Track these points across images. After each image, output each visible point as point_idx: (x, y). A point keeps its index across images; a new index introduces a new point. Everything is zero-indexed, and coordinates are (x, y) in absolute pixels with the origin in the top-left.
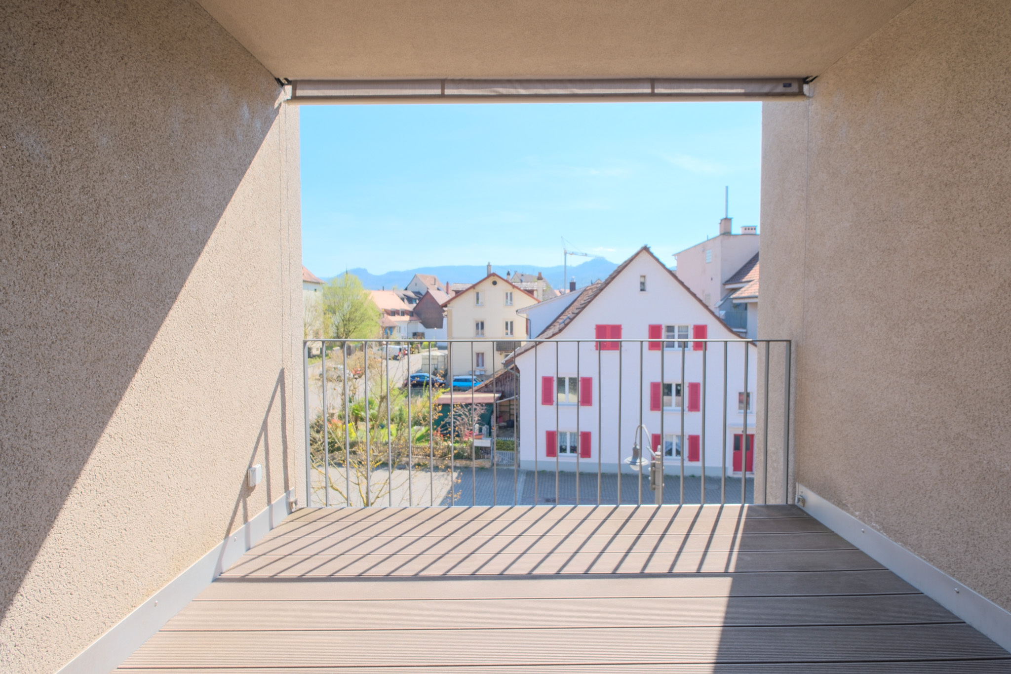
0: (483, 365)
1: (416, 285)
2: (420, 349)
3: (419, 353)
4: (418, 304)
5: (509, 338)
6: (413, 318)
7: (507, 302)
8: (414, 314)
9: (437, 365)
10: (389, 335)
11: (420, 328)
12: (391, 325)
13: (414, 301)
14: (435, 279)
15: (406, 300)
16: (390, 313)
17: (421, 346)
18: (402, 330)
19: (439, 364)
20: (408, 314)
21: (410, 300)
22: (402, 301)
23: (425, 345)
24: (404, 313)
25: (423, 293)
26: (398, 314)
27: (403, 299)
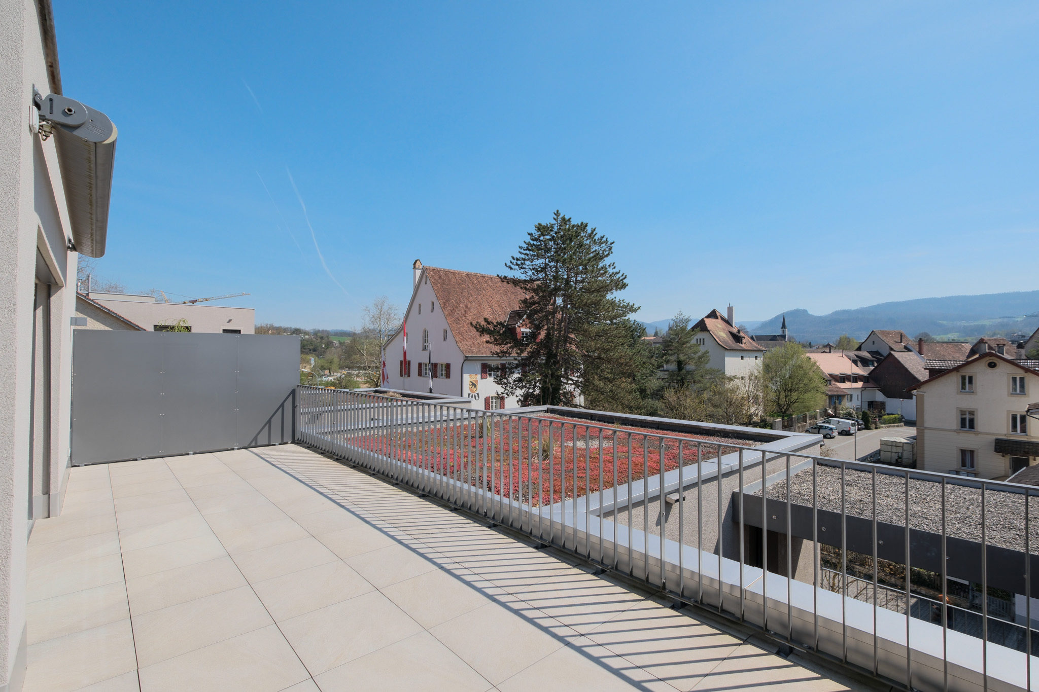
0: (972, 466)
1: (874, 343)
2: (878, 424)
3: (876, 428)
4: (876, 368)
5: (1018, 437)
6: (868, 385)
7: (1015, 389)
8: (870, 380)
9: (902, 453)
10: (837, 405)
11: (879, 397)
12: (840, 393)
13: (870, 363)
14: (901, 336)
15: (859, 364)
16: (839, 379)
17: (879, 420)
18: (854, 398)
19: (905, 453)
20: (862, 381)
21: (865, 362)
22: (853, 365)
23: (885, 419)
24: (856, 378)
25: (885, 353)
26: (850, 381)
27: (855, 362)
